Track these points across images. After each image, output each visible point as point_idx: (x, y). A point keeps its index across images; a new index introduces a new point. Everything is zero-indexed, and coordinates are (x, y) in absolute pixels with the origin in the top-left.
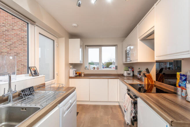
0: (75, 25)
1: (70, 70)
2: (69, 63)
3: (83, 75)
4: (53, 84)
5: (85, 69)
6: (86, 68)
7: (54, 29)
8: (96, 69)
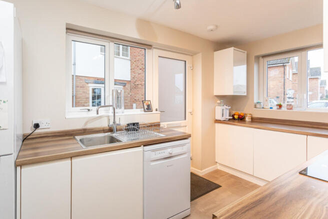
0: (211, 27)
1: (217, 107)
2: (215, 94)
3: (247, 119)
4: (184, 126)
5: (255, 107)
6: (258, 106)
7: (176, 46)
8: (284, 109)
